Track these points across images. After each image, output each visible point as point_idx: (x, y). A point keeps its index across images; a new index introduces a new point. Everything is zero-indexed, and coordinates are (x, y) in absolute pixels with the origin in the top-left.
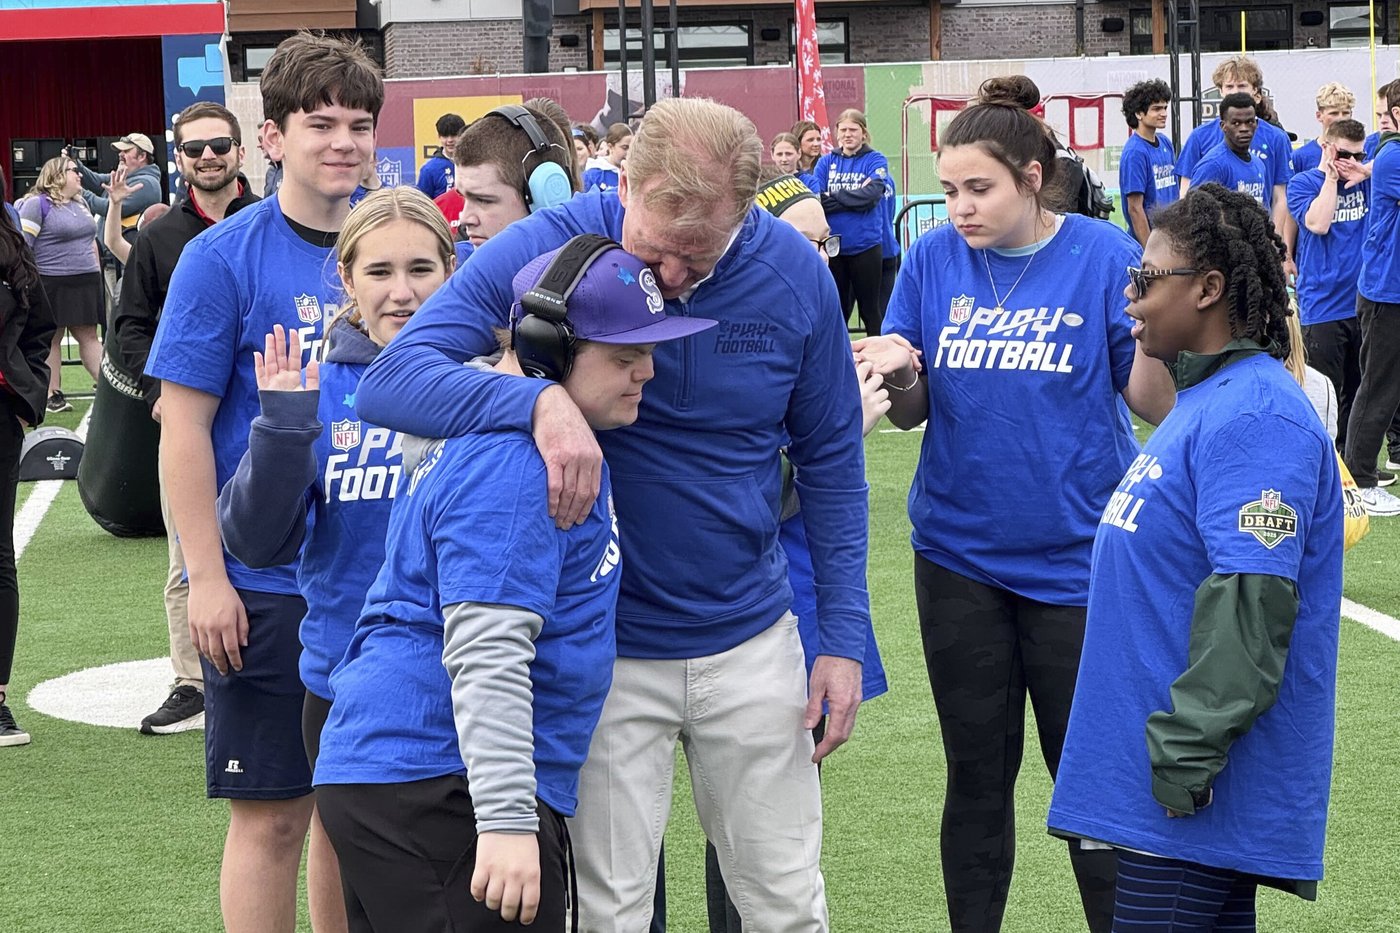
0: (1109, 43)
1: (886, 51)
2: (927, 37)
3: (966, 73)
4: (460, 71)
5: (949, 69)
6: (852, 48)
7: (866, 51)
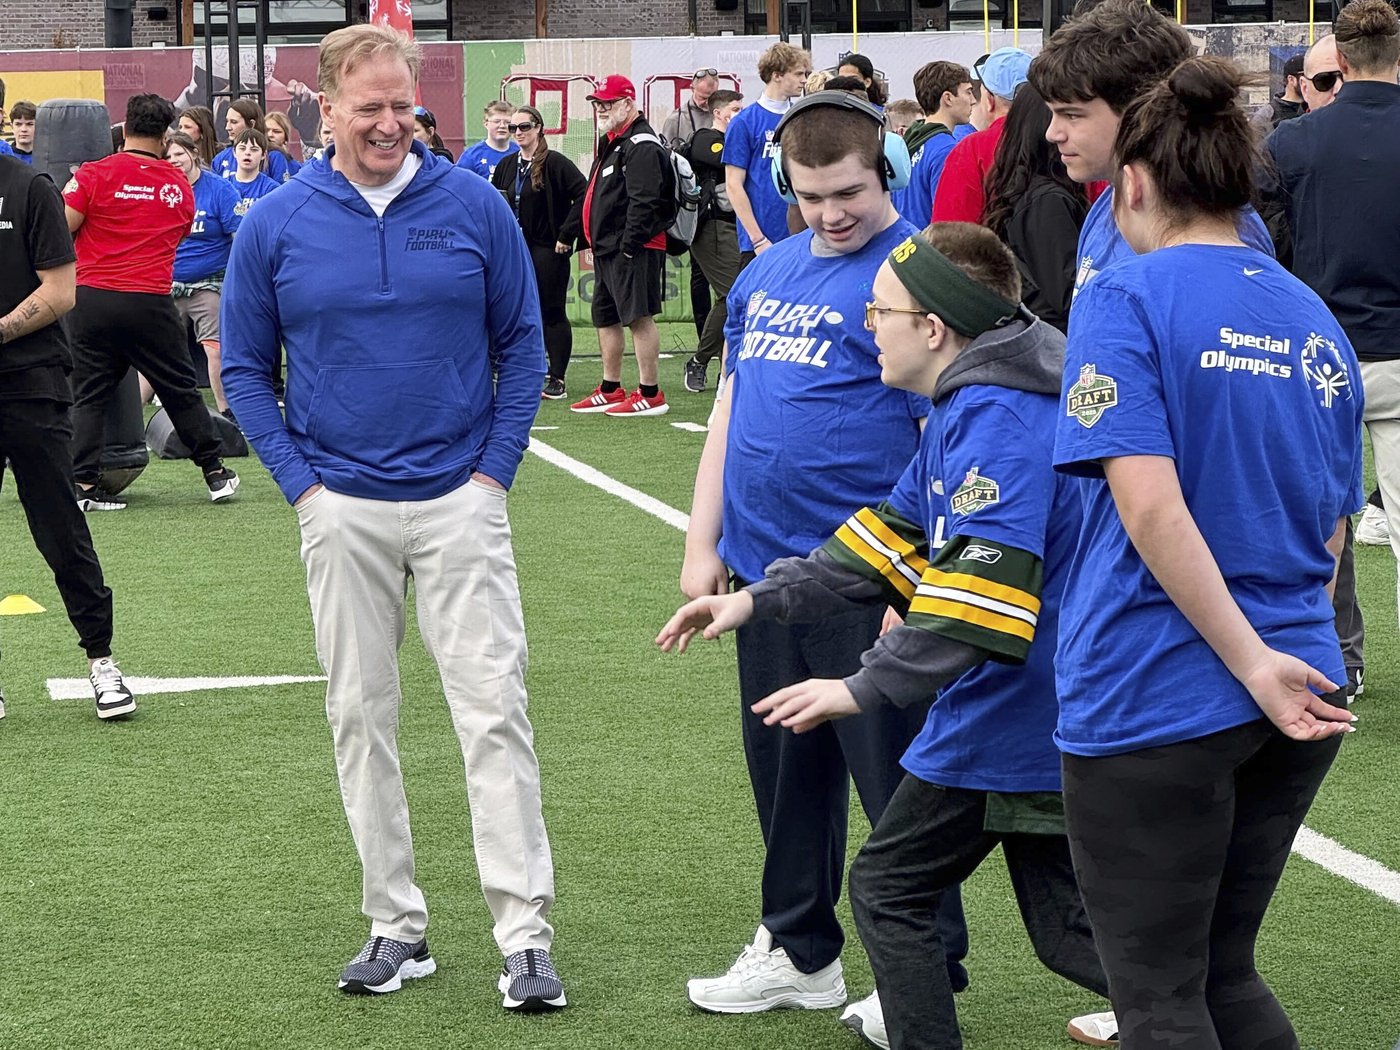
0: (723, 21)
1: (491, 27)
2: (533, 13)
3: (570, 52)
4: (41, 44)
5: (552, 47)
6: (455, 24)
7: (469, 28)
